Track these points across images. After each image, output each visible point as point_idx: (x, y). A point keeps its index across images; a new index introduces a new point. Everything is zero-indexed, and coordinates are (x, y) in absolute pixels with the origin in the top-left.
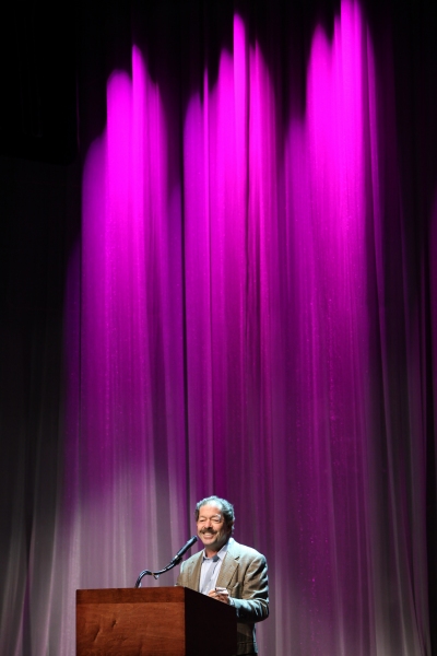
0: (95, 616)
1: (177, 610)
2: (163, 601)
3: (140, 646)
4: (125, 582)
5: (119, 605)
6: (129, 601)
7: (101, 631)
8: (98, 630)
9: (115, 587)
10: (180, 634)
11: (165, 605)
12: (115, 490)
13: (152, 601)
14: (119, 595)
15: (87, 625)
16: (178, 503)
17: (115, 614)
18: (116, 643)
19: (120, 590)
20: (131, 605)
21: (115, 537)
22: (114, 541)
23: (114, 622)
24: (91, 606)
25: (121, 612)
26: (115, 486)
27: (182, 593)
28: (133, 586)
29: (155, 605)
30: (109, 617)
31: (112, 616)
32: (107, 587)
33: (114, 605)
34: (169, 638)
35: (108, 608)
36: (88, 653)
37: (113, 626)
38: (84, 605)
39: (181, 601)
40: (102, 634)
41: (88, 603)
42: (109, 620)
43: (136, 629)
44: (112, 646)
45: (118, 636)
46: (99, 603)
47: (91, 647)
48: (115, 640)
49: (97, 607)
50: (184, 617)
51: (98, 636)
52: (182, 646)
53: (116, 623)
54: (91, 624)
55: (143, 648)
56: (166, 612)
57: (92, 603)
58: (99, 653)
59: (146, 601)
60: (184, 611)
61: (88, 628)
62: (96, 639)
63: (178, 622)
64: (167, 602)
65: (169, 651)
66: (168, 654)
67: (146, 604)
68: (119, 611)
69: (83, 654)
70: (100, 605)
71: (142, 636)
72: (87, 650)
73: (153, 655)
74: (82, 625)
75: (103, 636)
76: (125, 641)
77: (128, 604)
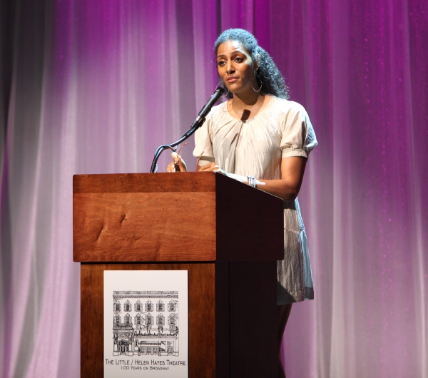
0: (98, 209)
1: (205, 202)
2: (186, 190)
3: (158, 248)
4: (137, 165)
5: (129, 195)
6: (142, 191)
7: (106, 228)
8: (102, 228)
9: (123, 171)
10: (208, 231)
11: (189, 196)
13: (175, 190)
14: (130, 182)
15: (88, 221)
16: (206, 66)
17: (124, 206)
18: (126, 244)
19: (130, 176)
20: (145, 195)
21: (122, 110)
22: (122, 115)
23: (123, 217)
24: (92, 195)
25: (132, 204)
26: (122, 43)
27: (212, 180)
28: (148, 171)
29: (177, 195)
30: (117, 210)
31: (120, 209)
32: (112, 171)
33: (123, 194)
34: (195, 237)
35: (116, 198)
36: (89, 256)
37: (121, 222)
38: (84, 195)
39: (211, 191)
40: (107, 232)
41: (89, 192)
42: (117, 214)
43: (151, 226)
44: (121, 247)
45: (128, 235)
46: (103, 192)
47: (93, 248)
48: (123, 240)
49: (101, 197)
50: (215, 211)
51: (101, 234)
52: (213, 247)
53: (126, 218)
54: (92, 220)
55: (161, 250)
56: (192, 204)
57: (93, 192)
58: (103, 257)
59: (165, 191)
60: (215, 204)
61: (89, 224)
62: (100, 238)
63: (207, 218)
64: (193, 191)
65: (196, 254)
66: (193, 258)
67: (165, 194)
68: (129, 203)
69: (83, 257)
70: (105, 195)
71: (159, 234)
72: (88, 252)
73: (174, 259)
74: (81, 220)
75: (109, 234)
76: (138, 241)
77: (142, 194)
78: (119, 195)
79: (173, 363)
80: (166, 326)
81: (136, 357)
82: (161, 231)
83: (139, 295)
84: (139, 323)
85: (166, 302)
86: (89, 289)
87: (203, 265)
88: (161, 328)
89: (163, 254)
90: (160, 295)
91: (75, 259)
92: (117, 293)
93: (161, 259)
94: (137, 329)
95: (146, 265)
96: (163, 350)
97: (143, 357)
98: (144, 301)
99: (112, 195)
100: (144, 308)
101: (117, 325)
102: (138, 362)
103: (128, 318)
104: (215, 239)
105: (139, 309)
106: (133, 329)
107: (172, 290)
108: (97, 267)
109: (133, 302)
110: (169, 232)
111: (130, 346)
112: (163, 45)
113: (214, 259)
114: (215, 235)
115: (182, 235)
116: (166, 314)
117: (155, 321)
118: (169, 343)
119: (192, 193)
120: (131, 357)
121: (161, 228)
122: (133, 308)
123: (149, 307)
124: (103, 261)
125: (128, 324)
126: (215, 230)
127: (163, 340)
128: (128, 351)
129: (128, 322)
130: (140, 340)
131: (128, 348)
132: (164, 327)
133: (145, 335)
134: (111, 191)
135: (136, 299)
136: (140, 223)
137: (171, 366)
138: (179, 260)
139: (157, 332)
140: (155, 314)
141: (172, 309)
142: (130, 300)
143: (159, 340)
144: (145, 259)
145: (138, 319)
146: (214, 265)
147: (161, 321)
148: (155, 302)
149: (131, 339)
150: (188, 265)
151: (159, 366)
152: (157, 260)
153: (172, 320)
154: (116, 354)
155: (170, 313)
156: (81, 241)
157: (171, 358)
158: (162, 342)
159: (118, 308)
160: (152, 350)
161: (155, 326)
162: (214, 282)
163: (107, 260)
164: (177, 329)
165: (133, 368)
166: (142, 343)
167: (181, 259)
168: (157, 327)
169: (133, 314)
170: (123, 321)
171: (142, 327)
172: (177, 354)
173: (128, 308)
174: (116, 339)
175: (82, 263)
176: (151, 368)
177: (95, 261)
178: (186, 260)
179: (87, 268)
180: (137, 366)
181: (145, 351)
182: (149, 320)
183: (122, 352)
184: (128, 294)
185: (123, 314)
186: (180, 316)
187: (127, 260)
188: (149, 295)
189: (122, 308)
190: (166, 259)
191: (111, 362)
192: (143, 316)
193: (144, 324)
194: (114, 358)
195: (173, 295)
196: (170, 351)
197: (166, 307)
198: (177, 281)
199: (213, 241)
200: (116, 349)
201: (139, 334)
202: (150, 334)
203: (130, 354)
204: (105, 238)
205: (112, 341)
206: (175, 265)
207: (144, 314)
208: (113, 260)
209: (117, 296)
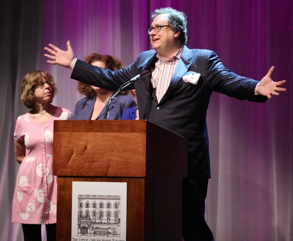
0: (69, 142)
1: (139, 139)
2: (127, 131)
3: (108, 168)
5: (90, 134)
6: (98, 131)
7: (74, 154)
8: (72, 154)
10: (140, 158)
11: (129, 135)
13: (120, 131)
14: (90, 126)
15: (63, 149)
17: (86, 141)
18: (87, 165)
19: (91, 122)
20: (100, 134)
23: (86, 148)
24: (66, 133)
27: (144, 125)
29: (121, 135)
30: (82, 143)
31: (84, 143)
33: (86, 133)
34: (132, 161)
35: (81, 136)
36: (63, 172)
37: (84, 151)
38: (61, 133)
39: (143, 132)
40: (75, 157)
41: (63, 131)
42: (81, 146)
43: (104, 153)
44: (84, 167)
45: (89, 159)
46: (73, 132)
47: (66, 167)
48: (86, 162)
49: (72, 135)
50: (145, 145)
51: (71, 158)
52: (144, 168)
53: (88, 148)
54: (66, 149)
55: (110, 169)
56: (130, 141)
57: (67, 131)
58: (72, 173)
59: (113, 132)
60: (145, 141)
61: (63, 151)
62: (70, 161)
63: (140, 149)
64: (131, 132)
65: (133, 173)
66: (131, 175)
67: (113, 134)
68: (90, 139)
69: (59, 173)
71: (109, 159)
72: (62, 169)
73: (118, 175)
74: (58, 149)
75: (76, 158)
76: (95, 163)
77: (98, 133)
78: (83, 134)
80: (112, 218)
81: (92, 237)
82: (110, 157)
83: (95, 197)
84: (94, 215)
85: (112, 202)
86: (62, 193)
87: (137, 179)
88: (109, 219)
89: (111, 172)
90: (109, 198)
91: (54, 174)
92: (80, 196)
93: (110, 175)
94: (93, 219)
95: (100, 179)
96: (110, 233)
97: (97, 237)
98: (98, 202)
99: (79, 133)
100: (98, 206)
101: (80, 216)
102: (93, 240)
103: (87, 212)
104: (145, 163)
105: (94, 206)
106: (91, 219)
107: (116, 195)
108: (68, 179)
109: (91, 202)
110: (115, 158)
111: (89, 230)
113: (145, 176)
114: (145, 160)
115: (124, 160)
116: (112, 210)
117: (105, 214)
118: (114, 229)
119: (131, 133)
120: (89, 237)
121: (110, 155)
122: (91, 205)
123: (101, 205)
124: (72, 175)
125: (87, 216)
126: (145, 157)
127: (110, 226)
128: (87, 233)
129: (87, 215)
130: (95, 226)
131: (87, 231)
132: (111, 218)
133: (98, 223)
134: (78, 131)
135: (93, 200)
136: (97, 152)
138: (121, 176)
139: (106, 222)
140: (105, 210)
141: (116, 207)
142: (90, 200)
143: (108, 227)
144: (99, 175)
145: (94, 212)
146: (144, 179)
147: (109, 214)
148: (105, 202)
149: (89, 226)
150: (127, 179)
152: (107, 176)
153: (116, 214)
154: (79, 235)
155: (115, 209)
156: (58, 162)
157: (115, 238)
158: (109, 228)
159: (81, 205)
160: (103, 233)
161: (105, 217)
162: (144, 190)
163: (75, 175)
164: (119, 220)
166: (96, 228)
167: (123, 175)
168: (106, 218)
169: (91, 209)
170: (84, 214)
171: (97, 218)
172: (119, 236)
173: (87, 205)
174: (79, 225)
175: (58, 177)
177: (67, 175)
178: (126, 176)
179: (62, 179)
181: (99, 233)
182: (101, 214)
183: (83, 233)
184: (88, 197)
185: (84, 209)
186: (121, 211)
187: (87, 175)
188: (102, 198)
189: (84, 205)
190: (113, 175)
191: (76, 240)
192: (97, 211)
193: (98, 216)
194: (78, 238)
195: (117, 198)
196: (115, 234)
197: (112, 206)
198: (120, 189)
199: (144, 164)
200: (79, 232)
201: (95, 223)
202: (101, 223)
203: (89, 235)
204: (74, 161)
205: (77, 226)
206: (119, 179)
207: (98, 210)
208: (79, 175)
209: (80, 198)
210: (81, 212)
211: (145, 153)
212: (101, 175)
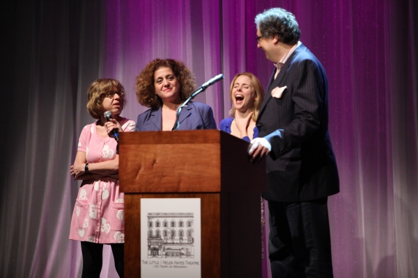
0: (136, 156)
1: (212, 151)
2: (200, 143)
3: (179, 183)
5: (159, 146)
6: (168, 143)
7: (142, 169)
8: (140, 169)
10: (214, 171)
11: (201, 146)
12: (153, 44)
13: (191, 142)
14: (159, 137)
15: (129, 164)
16: (212, 56)
17: (155, 154)
18: (156, 180)
20: (170, 146)
23: (154, 162)
24: (133, 146)
25: (160, 152)
27: (218, 135)
29: (193, 146)
30: (150, 157)
31: (152, 156)
33: (154, 145)
34: (205, 175)
35: (149, 148)
36: (130, 189)
37: (153, 164)
38: (126, 146)
39: (217, 143)
40: (143, 171)
41: (130, 144)
42: (150, 159)
43: (174, 167)
44: (153, 183)
45: (158, 174)
46: (140, 144)
47: (133, 183)
48: (155, 177)
49: (139, 147)
50: (219, 157)
51: (139, 173)
52: (218, 183)
53: (157, 162)
54: (132, 163)
55: (181, 184)
56: (203, 153)
57: (133, 143)
58: (140, 189)
59: (184, 143)
60: (219, 152)
61: (130, 166)
62: (138, 178)
63: (214, 162)
64: (204, 143)
65: (206, 187)
66: (204, 190)
67: (184, 145)
69: (126, 189)
70: (142, 146)
71: (180, 173)
72: (129, 186)
73: (191, 191)
74: (124, 164)
75: (144, 173)
76: (165, 178)
77: (168, 145)
78: (151, 146)
79: (190, 263)
80: (185, 237)
81: (164, 259)
82: (181, 171)
83: (166, 215)
84: (166, 235)
85: (185, 220)
86: (130, 211)
87: (211, 194)
88: (181, 239)
89: (183, 188)
90: (181, 215)
92: (150, 214)
93: (182, 190)
94: (165, 239)
95: (171, 195)
96: (183, 254)
97: (169, 259)
98: (169, 220)
99: (146, 146)
100: (169, 225)
101: (150, 237)
102: (165, 262)
103: (158, 232)
104: (220, 177)
105: (165, 225)
106: (161, 239)
107: (189, 212)
108: (136, 196)
109: (161, 220)
110: (187, 171)
111: (160, 251)
112: (182, 40)
113: (219, 190)
114: (220, 174)
115: (196, 174)
116: (185, 229)
117: (177, 234)
118: (187, 249)
120: (160, 259)
121: (181, 169)
122: (162, 224)
123: (173, 224)
124: (140, 192)
125: (158, 236)
126: (219, 171)
127: (183, 247)
128: (158, 255)
130: (167, 247)
131: (158, 253)
133: (170, 243)
134: (146, 143)
135: (164, 219)
136: (167, 166)
137: (188, 265)
138: (194, 191)
139: (178, 242)
140: (177, 229)
141: (189, 226)
143: (180, 247)
144: (170, 190)
145: (166, 233)
146: (218, 195)
147: (181, 234)
148: (177, 220)
149: (160, 247)
150: (201, 195)
151: (180, 265)
152: (179, 191)
153: (190, 233)
154: (150, 257)
155: (188, 228)
156: (125, 178)
157: (189, 259)
159: (151, 225)
160: (175, 255)
161: (177, 237)
162: (219, 207)
163: (143, 191)
164: (193, 239)
165: (162, 267)
166: (168, 249)
167: (196, 191)
169: (162, 229)
170: (154, 234)
171: (168, 238)
172: (193, 257)
173: (158, 224)
174: (149, 246)
175: (125, 194)
176: (175, 267)
177: (134, 192)
178: (199, 191)
179: (129, 197)
180: (164, 265)
181: (171, 254)
182: (173, 233)
183: (154, 255)
184: (158, 215)
185: (154, 229)
186: (195, 230)
187: (157, 191)
188: (173, 215)
189: (154, 224)
190: (185, 190)
191: (146, 263)
193: (169, 236)
194: (148, 260)
195: (190, 215)
196: (188, 255)
197: (185, 224)
198: (192, 206)
200: (150, 253)
201: (166, 243)
202: (173, 243)
203: (160, 257)
204: (142, 176)
205: (147, 247)
206: (192, 195)
207: (169, 229)
208: (148, 191)
209: (150, 216)
210: (151, 232)
211: (219, 165)
212: (172, 191)
